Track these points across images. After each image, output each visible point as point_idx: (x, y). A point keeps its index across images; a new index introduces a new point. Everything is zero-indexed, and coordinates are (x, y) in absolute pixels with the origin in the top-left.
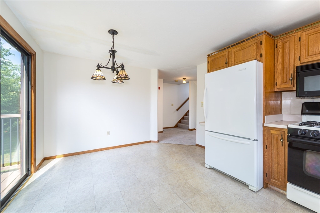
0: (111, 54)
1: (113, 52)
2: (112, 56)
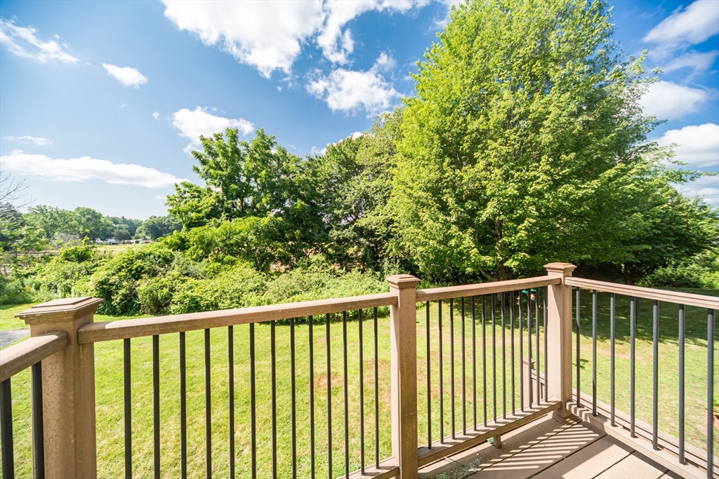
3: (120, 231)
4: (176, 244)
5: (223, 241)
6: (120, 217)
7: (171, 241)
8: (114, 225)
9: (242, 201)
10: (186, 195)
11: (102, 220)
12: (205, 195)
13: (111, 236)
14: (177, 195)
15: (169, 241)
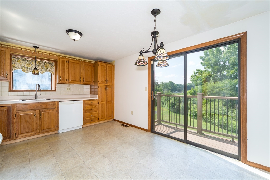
0: (153, 37)
1: (155, 34)
2: (154, 39)
3: (179, 89)
4: (192, 93)
5: (210, 92)
6: (179, 84)
7: (191, 92)
8: (177, 87)
9: (221, 73)
10: (197, 74)
11: (175, 85)
12: (204, 73)
13: (176, 90)
14: (194, 74)
15: (190, 92)
